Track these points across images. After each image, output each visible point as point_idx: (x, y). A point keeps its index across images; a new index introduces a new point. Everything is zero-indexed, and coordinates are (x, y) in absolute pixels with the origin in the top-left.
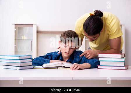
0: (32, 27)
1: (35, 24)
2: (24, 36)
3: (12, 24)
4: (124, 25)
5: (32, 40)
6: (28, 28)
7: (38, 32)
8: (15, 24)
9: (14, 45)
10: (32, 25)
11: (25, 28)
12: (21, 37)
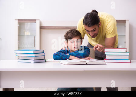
0: (36, 22)
1: (39, 20)
2: (28, 32)
3: (15, 20)
4: (128, 20)
5: (35, 36)
6: (29, 23)
7: (42, 28)
8: (18, 20)
9: (17, 41)
10: (36, 20)
11: (26, 23)
12: (25, 33)
